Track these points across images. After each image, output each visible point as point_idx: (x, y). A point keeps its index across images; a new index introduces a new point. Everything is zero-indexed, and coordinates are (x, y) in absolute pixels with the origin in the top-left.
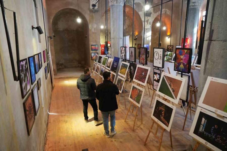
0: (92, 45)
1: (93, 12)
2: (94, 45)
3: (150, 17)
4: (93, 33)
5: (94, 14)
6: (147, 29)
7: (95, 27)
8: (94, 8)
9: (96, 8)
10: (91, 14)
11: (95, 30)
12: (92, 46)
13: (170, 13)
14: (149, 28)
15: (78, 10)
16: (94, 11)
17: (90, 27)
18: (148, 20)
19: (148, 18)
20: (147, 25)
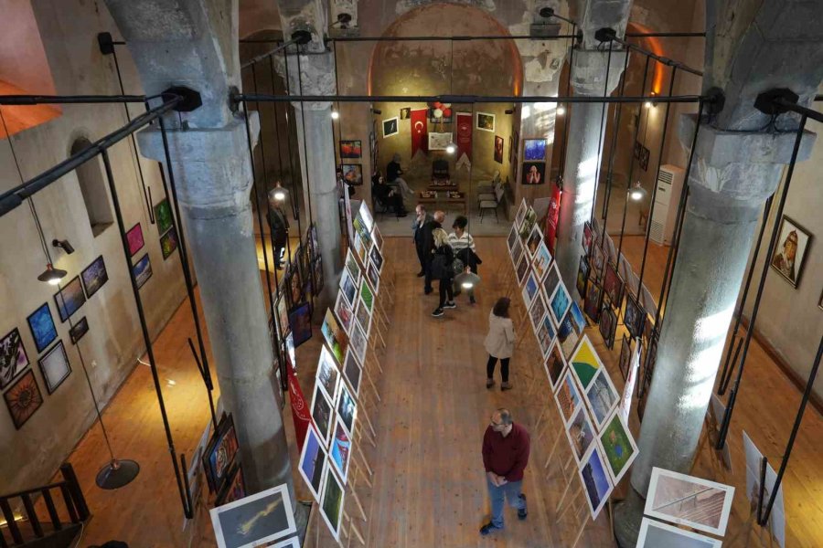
2: (348, 142)
3: (555, 41)
6: (539, 87)
8: (345, 24)
9: (353, 23)
13: (647, 20)
14: (551, 80)
16: (346, 36)
18: (548, 52)
19: (544, 45)
20: (542, 71)
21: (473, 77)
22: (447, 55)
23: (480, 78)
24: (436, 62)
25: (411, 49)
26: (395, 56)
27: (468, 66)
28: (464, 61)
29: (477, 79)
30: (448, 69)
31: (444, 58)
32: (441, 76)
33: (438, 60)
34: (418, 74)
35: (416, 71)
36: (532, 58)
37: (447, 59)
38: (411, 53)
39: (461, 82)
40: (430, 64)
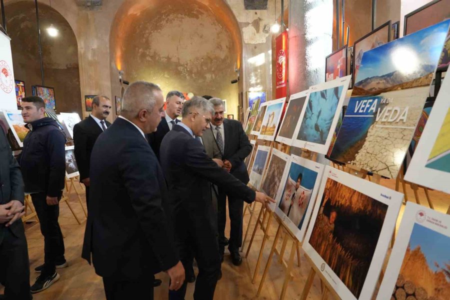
0: (87, 97)
1: (88, 6)
3: (265, 11)
4: (91, 64)
5: (89, 13)
6: (255, 47)
7: (95, 46)
10: (84, 11)
11: (94, 55)
12: (87, 99)
14: (265, 42)
15: (49, 5)
16: (89, 4)
17: (82, 48)
18: (260, 19)
19: (256, 13)
20: (257, 35)
21: (209, 76)
22: (189, 62)
23: (213, 76)
24: (182, 68)
25: (162, 56)
26: (148, 58)
27: (205, 68)
28: (202, 66)
29: (212, 77)
30: (190, 72)
31: (187, 65)
32: (185, 77)
33: (182, 66)
34: (168, 75)
35: (166, 72)
36: (247, 24)
37: (189, 64)
38: (162, 59)
39: (200, 81)
40: (177, 69)
